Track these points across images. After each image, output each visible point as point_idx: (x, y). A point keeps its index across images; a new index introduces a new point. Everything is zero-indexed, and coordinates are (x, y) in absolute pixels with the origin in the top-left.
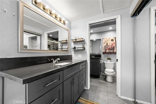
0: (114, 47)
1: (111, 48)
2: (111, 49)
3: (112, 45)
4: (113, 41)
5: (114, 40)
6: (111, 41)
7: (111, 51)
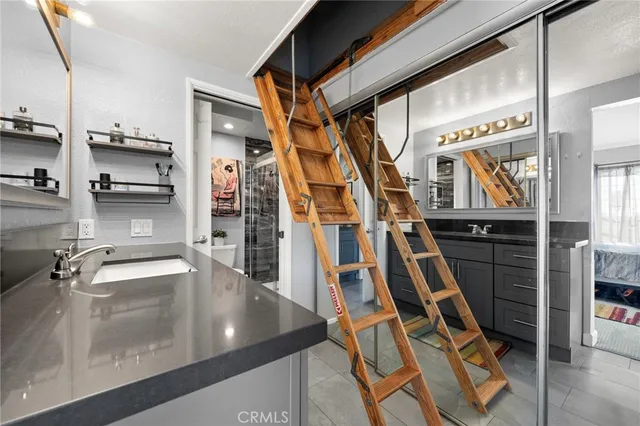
0: (233, 193)
1: (225, 196)
2: (226, 199)
3: (228, 184)
4: (231, 171)
5: (235, 169)
6: (224, 171)
7: (225, 208)
